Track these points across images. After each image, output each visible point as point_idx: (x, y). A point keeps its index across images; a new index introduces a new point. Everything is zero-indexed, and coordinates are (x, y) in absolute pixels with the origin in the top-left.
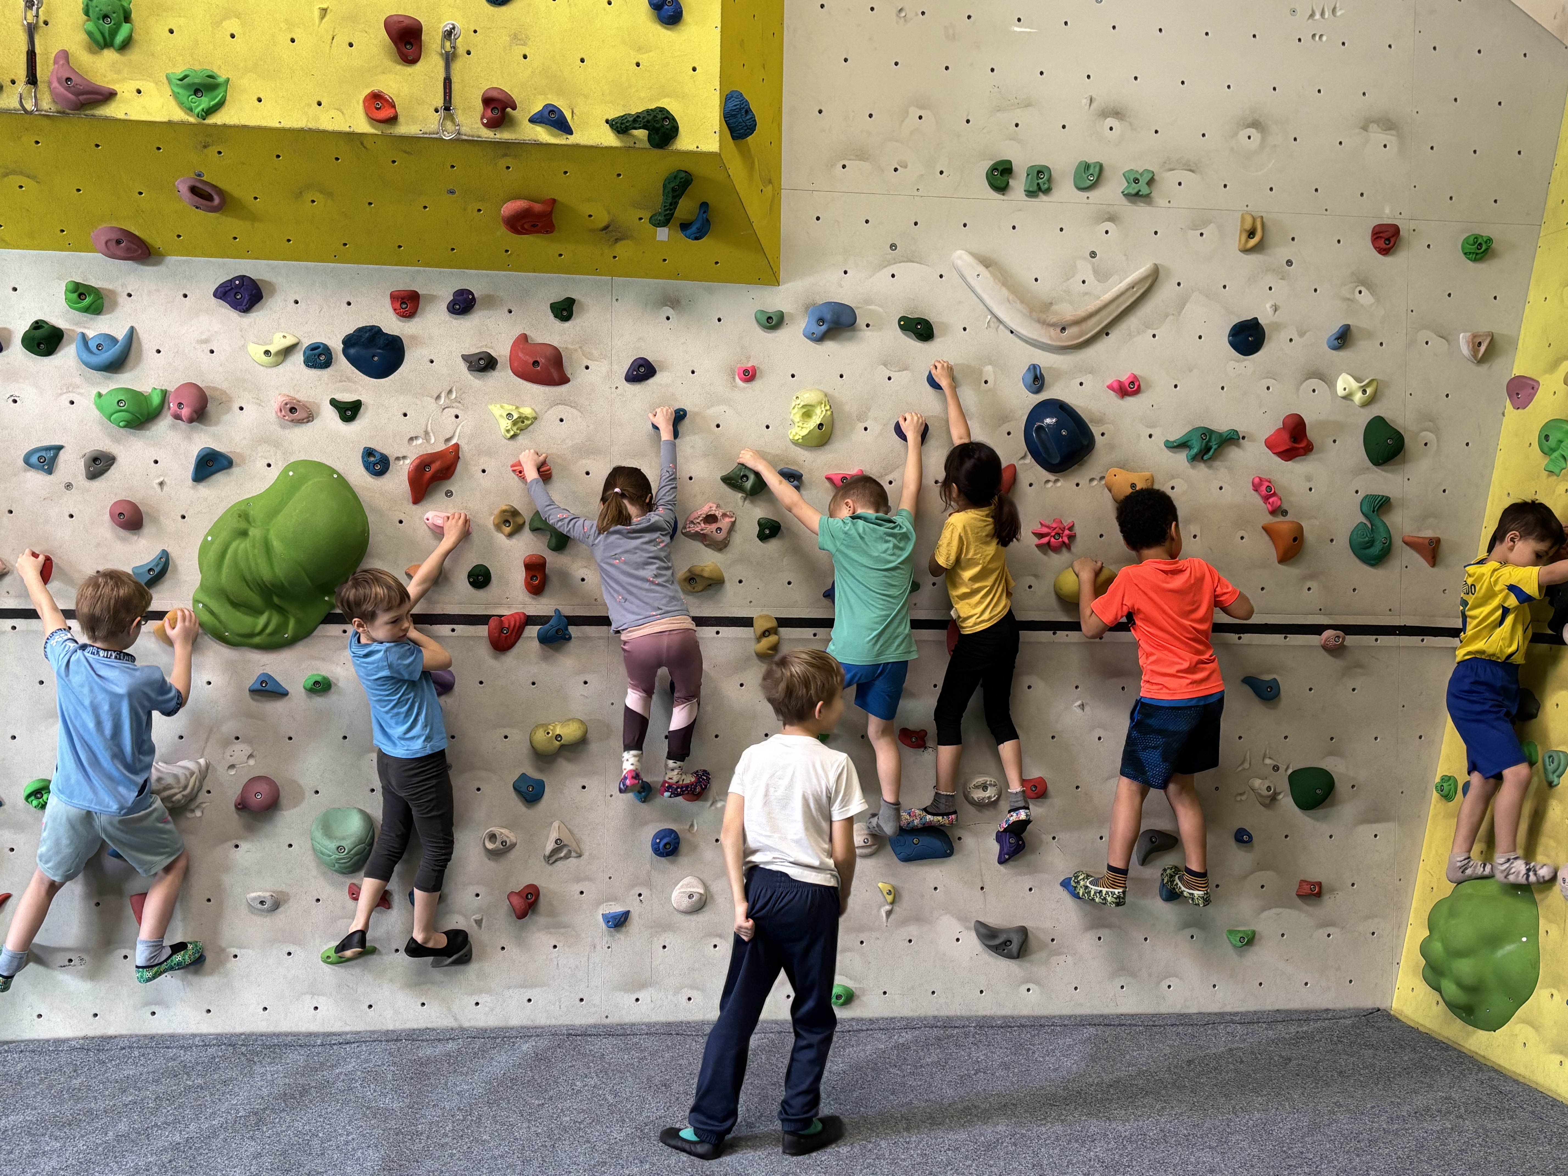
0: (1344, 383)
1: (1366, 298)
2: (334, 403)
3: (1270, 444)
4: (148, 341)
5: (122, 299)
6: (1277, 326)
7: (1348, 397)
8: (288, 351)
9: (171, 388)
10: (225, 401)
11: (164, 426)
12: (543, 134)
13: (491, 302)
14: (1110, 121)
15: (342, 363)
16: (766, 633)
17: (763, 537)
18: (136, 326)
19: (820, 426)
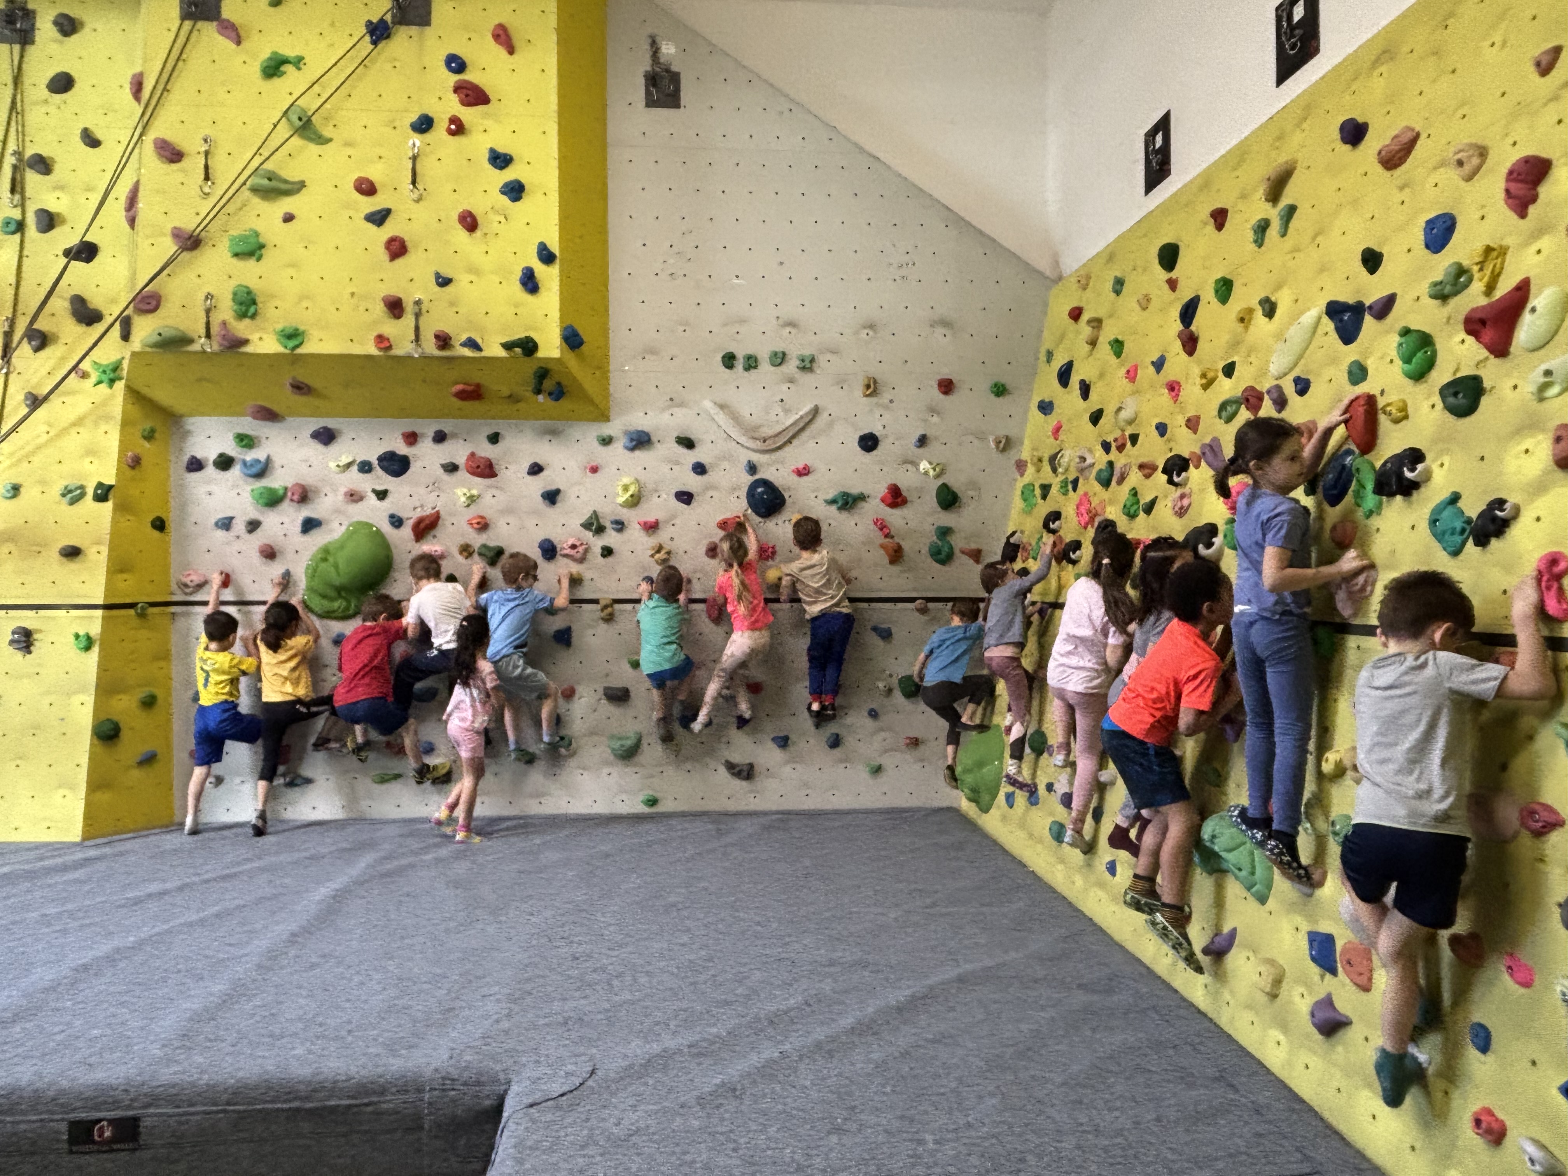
0: (924, 465)
1: (935, 419)
2: (374, 491)
3: (883, 500)
4: (277, 461)
5: (264, 440)
6: (886, 436)
7: (926, 473)
8: (349, 465)
9: (290, 485)
10: (317, 491)
11: (286, 505)
12: (467, 352)
13: (455, 436)
14: (788, 329)
15: (378, 471)
16: (605, 607)
17: (604, 556)
18: (272, 454)
19: (632, 496)
